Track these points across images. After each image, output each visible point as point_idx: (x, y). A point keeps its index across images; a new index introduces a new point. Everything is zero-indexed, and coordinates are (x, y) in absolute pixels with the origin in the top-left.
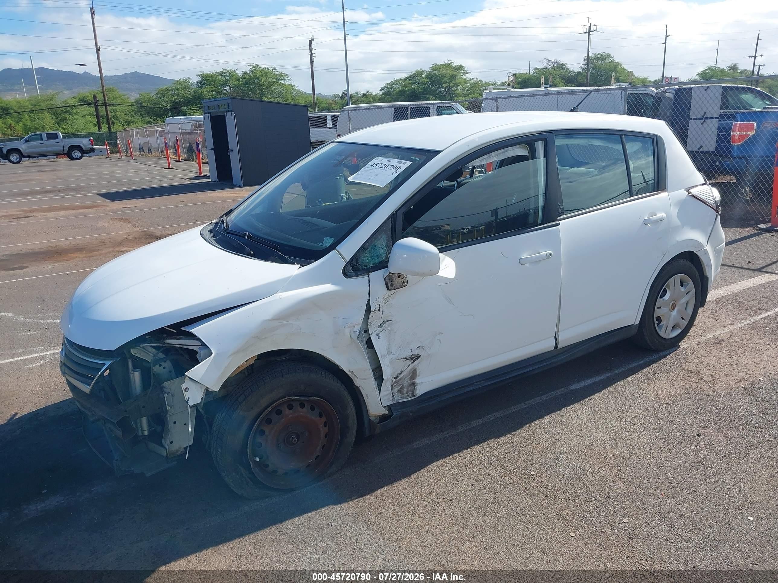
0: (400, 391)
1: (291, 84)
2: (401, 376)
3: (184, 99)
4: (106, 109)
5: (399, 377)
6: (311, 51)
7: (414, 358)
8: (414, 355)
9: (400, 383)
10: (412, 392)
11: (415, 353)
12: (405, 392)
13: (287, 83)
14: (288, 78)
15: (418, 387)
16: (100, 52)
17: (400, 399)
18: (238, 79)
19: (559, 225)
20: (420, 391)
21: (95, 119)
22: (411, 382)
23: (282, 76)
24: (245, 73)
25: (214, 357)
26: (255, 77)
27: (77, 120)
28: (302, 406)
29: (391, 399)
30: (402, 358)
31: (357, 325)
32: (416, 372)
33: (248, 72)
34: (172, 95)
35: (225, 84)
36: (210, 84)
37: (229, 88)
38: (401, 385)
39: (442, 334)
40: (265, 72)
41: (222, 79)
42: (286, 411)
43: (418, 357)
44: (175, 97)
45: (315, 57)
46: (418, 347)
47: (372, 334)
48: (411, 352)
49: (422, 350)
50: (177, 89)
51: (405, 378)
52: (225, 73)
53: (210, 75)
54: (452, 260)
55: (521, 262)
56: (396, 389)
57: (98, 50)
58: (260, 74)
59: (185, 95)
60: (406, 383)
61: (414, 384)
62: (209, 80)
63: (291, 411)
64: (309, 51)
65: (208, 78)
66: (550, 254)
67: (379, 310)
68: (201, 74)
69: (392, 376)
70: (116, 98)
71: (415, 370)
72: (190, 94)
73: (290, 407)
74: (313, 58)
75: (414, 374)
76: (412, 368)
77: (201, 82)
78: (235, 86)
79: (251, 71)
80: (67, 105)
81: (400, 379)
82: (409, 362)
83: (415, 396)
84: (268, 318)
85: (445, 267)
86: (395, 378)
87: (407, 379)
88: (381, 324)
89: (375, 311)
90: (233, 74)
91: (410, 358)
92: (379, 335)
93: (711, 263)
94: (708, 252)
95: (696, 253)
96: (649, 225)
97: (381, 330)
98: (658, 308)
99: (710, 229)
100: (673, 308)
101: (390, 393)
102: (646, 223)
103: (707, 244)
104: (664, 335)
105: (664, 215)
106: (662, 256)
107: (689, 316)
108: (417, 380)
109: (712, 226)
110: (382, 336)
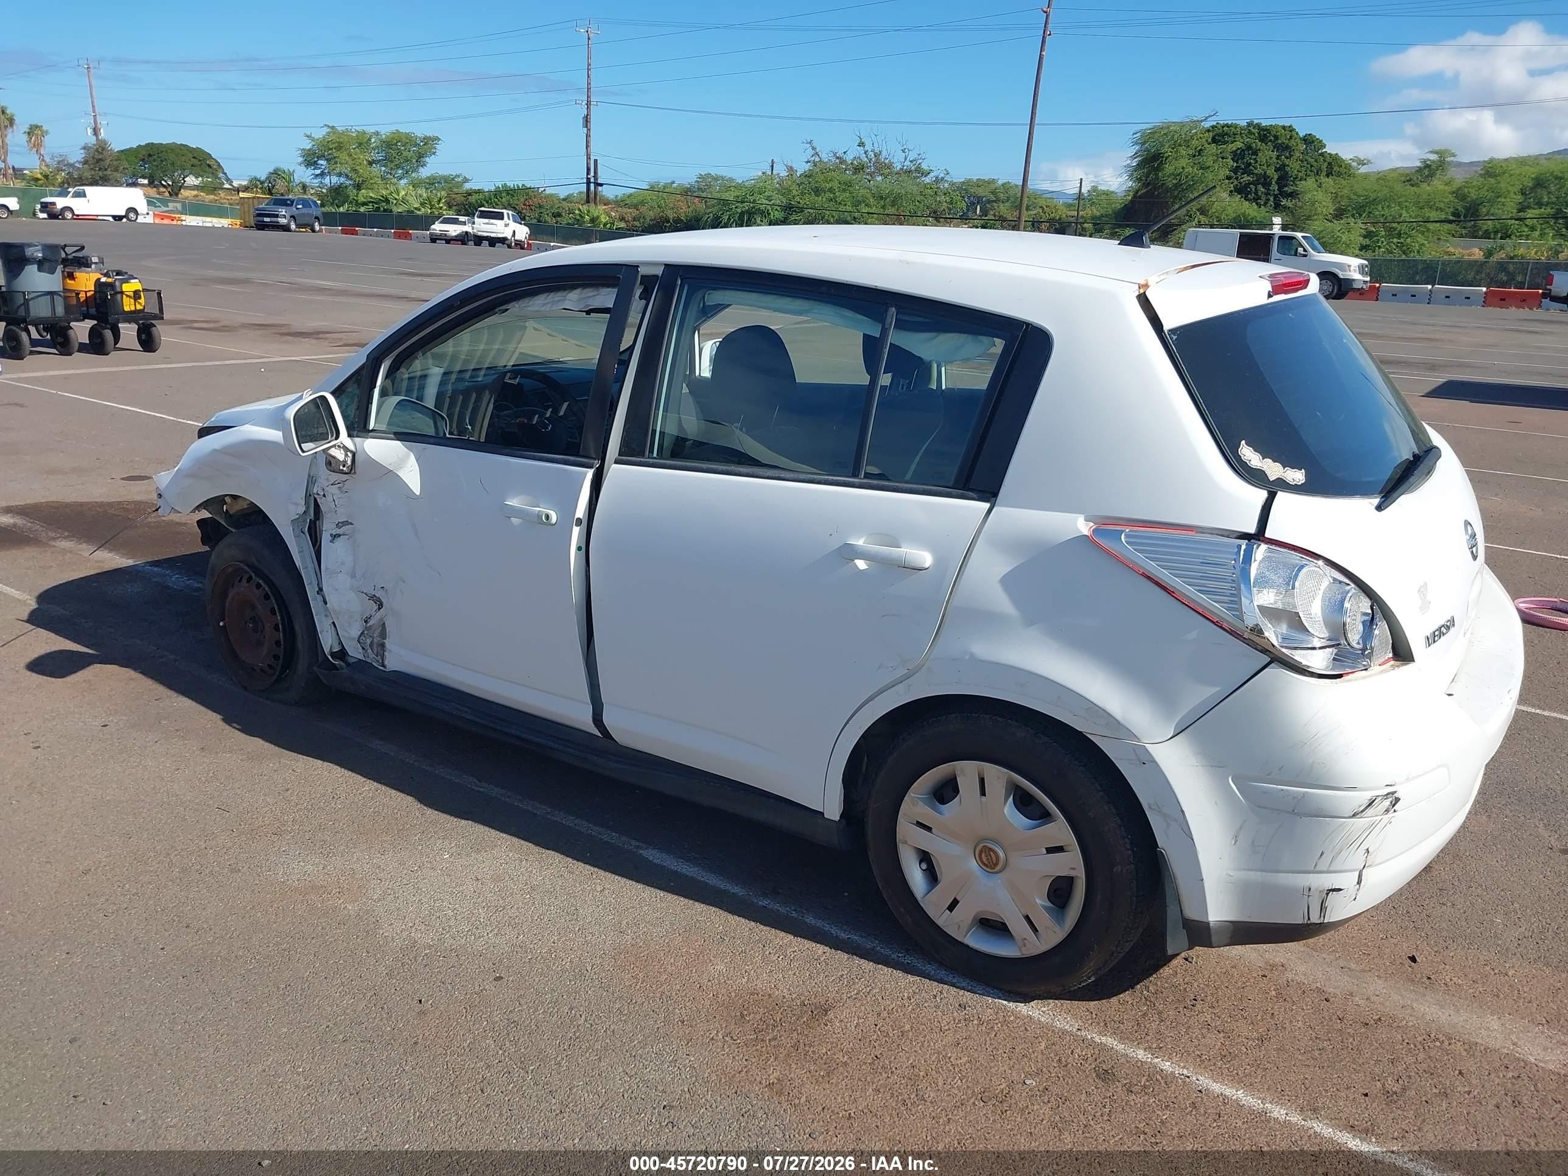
0: (371, 647)
2: (371, 624)
5: (368, 622)
7: (379, 603)
8: (377, 597)
9: (370, 632)
10: (382, 657)
11: (379, 594)
12: (375, 652)
15: (388, 655)
17: (371, 660)
20: (391, 663)
22: (381, 641)
28: (258, 586)
29: (361, 652)
30: (364, 593)
31: (300, 505)
32: (386, 629)
38: (371, 637)
42: (244, 582)
43: (383, 604)
46: (382, 588)
47: (324, 532)
48: (374, 590)
49: (387, 595)
51: (374, 629)
55: (508, 514)
56: (368, 641)
60: (376, 637)
61: (383, 646)
63: (247, 585)
66: (547, 517)
67: (324, 496)
69: (360, 615)
71: (384, 624)
73: (248, 580)
75: (383, 630)
76: (380, 620)
81: (370, 627)
82: (374, 606)
83: (385, 667)
84: (218, 448)
85: (411, 469)
86: (364, 622)
87: (376, 633)
88: (339, 523)
89: (317, 494)
91: (374, 599)
92: (335, 537)
93: (1183, 812)
94: (1154, 761)
95: (1088, 735)
96: (861, 564)
97: (339, 531)
98: (920, 824)
99: (1207, 692)
100: (984, 860)
101: (353, 639)
102: (849, 553)
103: (1171, 738)
104: (942, 919)
105: (926, 558)
106: (901, 672)
107: (1057, 929)
108: (387, 642)
109: (1217, 689)
110: (339, 542)
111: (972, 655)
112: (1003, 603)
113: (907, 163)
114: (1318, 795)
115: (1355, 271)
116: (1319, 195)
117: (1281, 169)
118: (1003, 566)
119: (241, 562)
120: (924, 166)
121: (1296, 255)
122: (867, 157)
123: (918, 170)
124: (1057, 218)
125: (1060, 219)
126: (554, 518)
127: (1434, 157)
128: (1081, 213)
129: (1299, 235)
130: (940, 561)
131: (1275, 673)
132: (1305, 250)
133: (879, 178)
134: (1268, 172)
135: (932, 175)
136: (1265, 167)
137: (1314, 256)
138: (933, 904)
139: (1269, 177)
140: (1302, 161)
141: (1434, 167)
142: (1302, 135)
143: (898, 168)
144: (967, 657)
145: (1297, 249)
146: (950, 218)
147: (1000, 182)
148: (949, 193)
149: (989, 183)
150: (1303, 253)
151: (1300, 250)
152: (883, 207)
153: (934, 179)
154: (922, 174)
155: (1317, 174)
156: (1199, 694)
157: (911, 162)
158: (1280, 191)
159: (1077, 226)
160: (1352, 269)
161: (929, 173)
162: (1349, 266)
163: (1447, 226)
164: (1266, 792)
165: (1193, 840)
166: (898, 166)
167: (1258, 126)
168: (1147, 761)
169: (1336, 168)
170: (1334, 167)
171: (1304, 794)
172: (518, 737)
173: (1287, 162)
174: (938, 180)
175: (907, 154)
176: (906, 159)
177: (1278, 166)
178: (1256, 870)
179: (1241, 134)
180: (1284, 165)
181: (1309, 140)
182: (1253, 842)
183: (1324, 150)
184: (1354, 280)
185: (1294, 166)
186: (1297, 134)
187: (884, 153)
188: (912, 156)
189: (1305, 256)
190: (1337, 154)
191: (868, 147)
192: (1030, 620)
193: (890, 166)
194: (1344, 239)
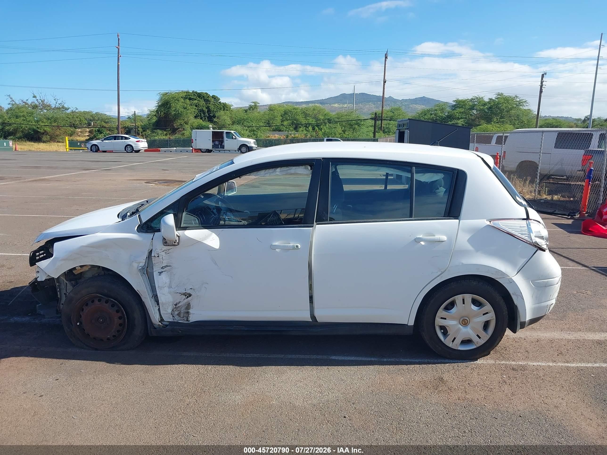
0: (179, 315)
1: (529, 109)
2: (180, 305)
3: (439, 118)
4: (381, 122)
5: (178, 305)
6: (542, 83)
7: (188, 295)
8: (187, 293)
9: (179, 309)
10: (187, 318)
11: (188, 292)
12: (182, 316)
13: (526, 108)
14: (527, 104)
15: (191, 316)
16: (385, 84)
17: (179, 320)
18: (485, 104)
19: (313, 227)
20: (193, 318)
21: (372, 129)
22: (186, 311)
23: (520, 103)
24: (491, 99)
25: (53, 259)
26: (498, 103)
27: (363, 130)
28: (107, 302)
29: (172, 318)
30: (178, 293)
31: (142, 262)
32: (190, 305)
33: (494, 99)
34: (431, 114)
35: (472, 108)
36: (462, 107)
37: (476, 111)
38: (179, 311)
39: (208, 284)
40: (507, 100)
41: (471, 103)
42: (96, 302)
43: (190, 295)
44: (433, 116)
45: (544, 88)
46: (191, 289)
47: (155, 271)
48: (185, 290)
49: (194, 291)
50: (436, 110)
51: (182, 307)
52: (474, 99)
53: (463, 101)
54: (216, 236)
55: (273, 248)
56: (176, 313)
57: (385, 82)
58: (503, 101)
59: (441, 114)
60: (183, 310)
61: (188, 313)
62: (461, 104)
63: (99, 303)
64: (540, 83)
65: (461, 103)
66: (297, 246)
67: (158, 256)
68: (456, 100)
69: (173, 303)
70: (399, 115)
71: (190, 303)
72: (445, 114)
73: (99, 300)
74: (543, 88)
75: (188, 306)
76: (187, 302)
77: (455, 105)
78: (480, 110)
79: (496, 98)
80: (358, 119)
81: (179, 307)
82: (184, 297)
83: (189, 321)
84: (84, 245)
85: (212, 239)
86: (175, 305)
87: (183, 308)
88: (163, 267)
89: (154, 256)
90: (480, 100)
91: (184, 294)
92: (160, 273)
93: (521, 293)
94: (514, 281)
95: (495, 279)
96: (422, 243)
97: (163, 270)
98: (442, 318)
99: (523, 261)
100: (463, 323)
101: (169, 313)
102: (417, 240)
103: (517, 274)
104: (450, 345)
105: (444, 238)
106: (439, 273)
107: (487, 336)
108: (191, 311)
109: (526, 259)
110: (163, 275)
111: (462, 263)
112: (469, 247)
113: (57, 105)
114: (551, 280)
115: (253, 144)
116: (226, 117)
117: (208, 108)
118: (468, 237)
119: (97, 293)
120: (66, 106)
121: (233, 139)
122: (38, 102)
123: (63, 107)
124: (127, 126)
125: (128, 127)
126: (299, 246)
127: (253, 104)
128: (136, 124)
129: (232, 132)
130: (449, 238)
131: (539, 252)
132: (235, 137)
133: (45, 111)
134: (204, 109)
135: (70, 110)
136: (202, 107)
137: (239, 139)
138: (448, 342)
139: (204, 111)
140: (214, 105)
141: (253, 107)
142: (211, 95)
143: (53, 107)
144: (461, 264)
145: (233, 137)
146: (81, 127)
147: (94, 113)
148: (79, 117)
149: (89, 113)
150: (234, 138)
151: (234, 137)
152: (50, 123)
153: (71, 111)
154: (66, 109)
155: (220, 109)
156: (522, 261)
157: (59, 104)
158: (209, 115)
159: (135, 129)
160: (252, 143)
161: (68, 109)
162: (251, 142)
163: (266, 128)
164: (539, 283)
165: (524, 299)
166: (53, 106)
167: (196, 92)
168: (512, 282)
169: (226, 108)
170: (225, 107)
171: (547, 281)
172: (272, 331)
173: (209, 105)
174: (73, 112)
175: (57, 101)
176: (56, 103)
177: (206, 107)
178: (537, 304)
179: (191, 95)
180: (208, 106)
181: (214, 97)
182: (536, 297)
183: (220, 101)
184: (253, 147)
185: (212, 107)
186: (209, 95)
187: (46, 101)
188: (59, 102)
189: (236, 139)
190: (225, 103)
191: (38, 98)
192: (477, 250)
193: (49, 106)
194: (242, 133)
